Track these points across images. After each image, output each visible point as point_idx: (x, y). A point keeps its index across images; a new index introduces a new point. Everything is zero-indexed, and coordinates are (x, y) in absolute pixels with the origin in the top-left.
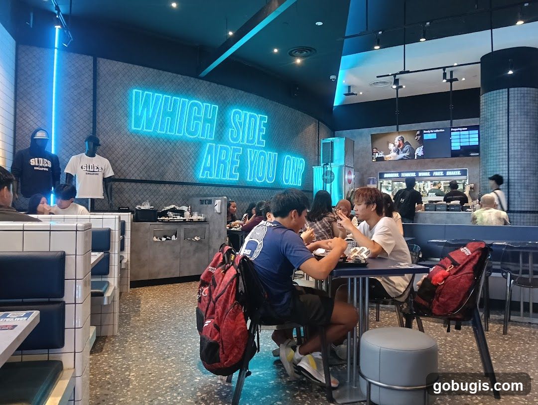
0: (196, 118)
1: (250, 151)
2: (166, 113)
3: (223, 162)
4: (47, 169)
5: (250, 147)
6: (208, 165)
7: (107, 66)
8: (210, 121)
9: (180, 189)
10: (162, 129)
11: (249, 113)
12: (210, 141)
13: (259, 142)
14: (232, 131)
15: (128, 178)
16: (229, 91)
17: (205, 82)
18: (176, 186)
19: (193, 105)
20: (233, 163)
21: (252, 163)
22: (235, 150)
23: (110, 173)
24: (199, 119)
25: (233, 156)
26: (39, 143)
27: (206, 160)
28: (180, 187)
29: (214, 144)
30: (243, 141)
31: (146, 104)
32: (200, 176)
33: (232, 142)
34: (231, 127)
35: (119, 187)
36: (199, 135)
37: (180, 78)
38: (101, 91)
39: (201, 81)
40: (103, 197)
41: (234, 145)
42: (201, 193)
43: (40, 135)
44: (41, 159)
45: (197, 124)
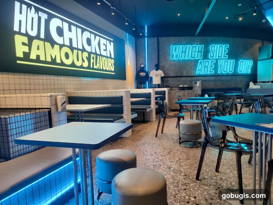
0: (195, 52)
1: (220, 61)
2: (183, 52)
3: (207, 67)
4: (144, 76)
5: (220, 59)
6: (200, 69)
7: (162, 39)
8: (201, 52)
9: (189, 78)
10: (181, 58)
11: (219, 46)
12: (201, 59)
13: (224, 56)
14: (211, 54)
15: (170, 76)
16: (209, 38)
17: (198, 37)
18: (187, 78)
19: (193, 47)
20: (211, 66)
21: (220, 66)
22: (212, 62)
23: (163, 75)
24: (196, 52)
25: (211, 64)
26: (142, 68)
27: (199, 67)
28: (188, 78)
29: (202, 60)
30: (216, 57)
31: (175, 50)
32: (197, 73)
33: (210, 58)
34: (210, 52)
35: (167, 79)
36: (196, 58)
37: (188, 38)
38: (160, 48)
39: (196, 37)
40: (161, 83)
41: (212, 59)
42: (197, 79)
43: (142, 66)
44: (143, 73)
45: (195, 54)
